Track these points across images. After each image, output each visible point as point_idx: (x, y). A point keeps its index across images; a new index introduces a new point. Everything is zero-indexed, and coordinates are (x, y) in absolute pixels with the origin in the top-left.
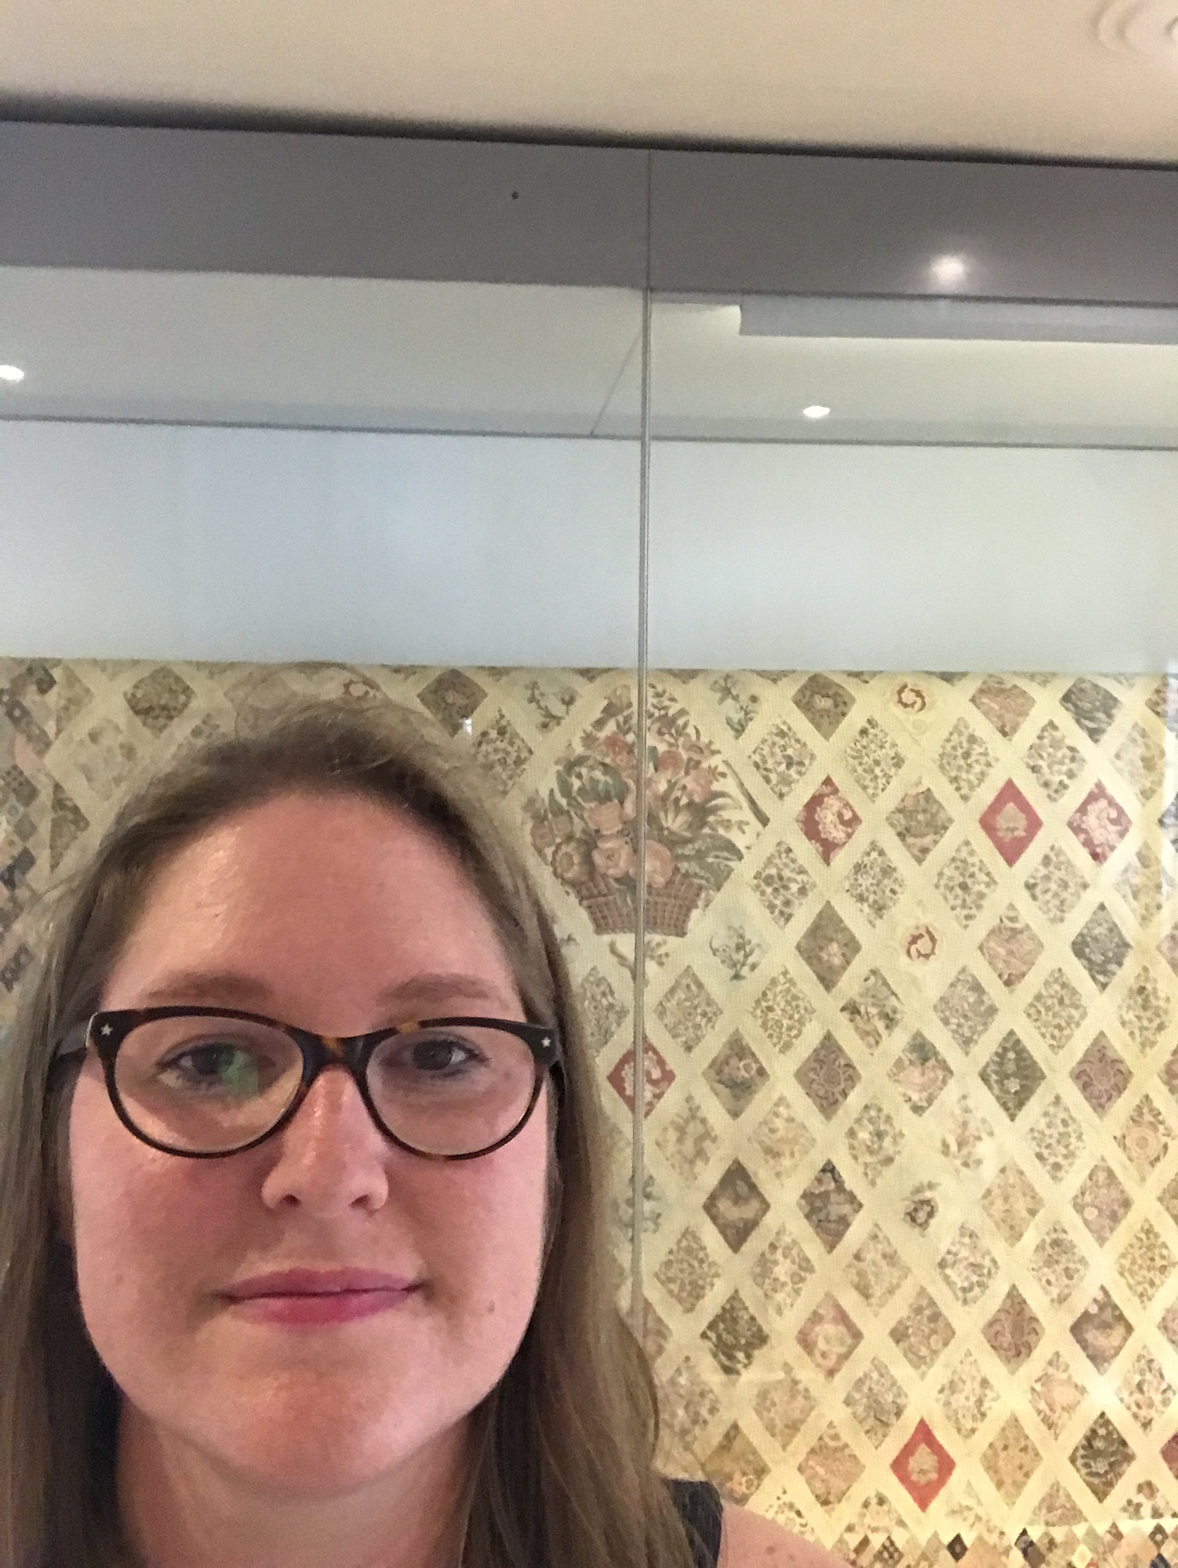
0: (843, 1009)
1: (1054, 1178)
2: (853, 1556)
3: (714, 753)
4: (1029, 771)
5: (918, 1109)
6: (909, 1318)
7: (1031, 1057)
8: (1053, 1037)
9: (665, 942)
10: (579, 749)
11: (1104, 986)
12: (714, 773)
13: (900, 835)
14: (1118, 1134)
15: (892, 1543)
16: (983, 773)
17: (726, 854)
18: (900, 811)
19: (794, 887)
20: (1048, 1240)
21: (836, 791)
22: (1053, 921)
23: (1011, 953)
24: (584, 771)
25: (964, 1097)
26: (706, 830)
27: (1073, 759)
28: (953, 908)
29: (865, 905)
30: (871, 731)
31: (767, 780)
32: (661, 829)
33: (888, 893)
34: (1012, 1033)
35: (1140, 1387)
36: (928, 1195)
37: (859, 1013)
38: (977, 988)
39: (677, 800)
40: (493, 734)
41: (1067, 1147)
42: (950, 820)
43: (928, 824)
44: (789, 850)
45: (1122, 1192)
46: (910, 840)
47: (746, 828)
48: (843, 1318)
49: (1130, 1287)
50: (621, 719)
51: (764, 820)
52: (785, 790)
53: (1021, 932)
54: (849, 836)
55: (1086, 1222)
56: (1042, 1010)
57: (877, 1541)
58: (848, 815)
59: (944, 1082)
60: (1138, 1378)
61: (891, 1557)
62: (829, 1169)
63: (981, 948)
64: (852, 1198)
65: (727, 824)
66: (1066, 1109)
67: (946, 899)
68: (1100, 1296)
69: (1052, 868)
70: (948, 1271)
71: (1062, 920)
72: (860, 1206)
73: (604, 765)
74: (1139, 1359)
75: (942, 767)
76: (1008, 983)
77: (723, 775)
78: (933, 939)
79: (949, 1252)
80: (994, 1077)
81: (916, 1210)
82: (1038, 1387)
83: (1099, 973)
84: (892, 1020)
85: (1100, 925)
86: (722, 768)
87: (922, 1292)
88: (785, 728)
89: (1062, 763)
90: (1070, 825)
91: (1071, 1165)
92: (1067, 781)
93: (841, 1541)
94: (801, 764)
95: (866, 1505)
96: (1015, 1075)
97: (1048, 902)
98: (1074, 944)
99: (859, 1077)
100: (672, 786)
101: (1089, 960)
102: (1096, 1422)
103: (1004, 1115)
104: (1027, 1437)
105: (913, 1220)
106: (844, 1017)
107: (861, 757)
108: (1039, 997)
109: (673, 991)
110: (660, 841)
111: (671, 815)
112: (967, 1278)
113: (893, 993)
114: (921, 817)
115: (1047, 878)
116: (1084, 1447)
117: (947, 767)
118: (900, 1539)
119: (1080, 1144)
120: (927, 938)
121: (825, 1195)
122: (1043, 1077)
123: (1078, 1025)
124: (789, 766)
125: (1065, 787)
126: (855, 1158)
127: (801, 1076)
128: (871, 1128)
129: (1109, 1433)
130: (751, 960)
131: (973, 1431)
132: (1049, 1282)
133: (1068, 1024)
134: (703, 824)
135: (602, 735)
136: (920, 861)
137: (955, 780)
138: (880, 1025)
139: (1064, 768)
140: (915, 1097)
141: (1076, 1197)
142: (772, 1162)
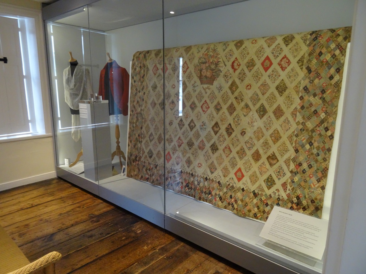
0: (235, 98)
1: (267, 131)
2: (227, 186)
3: (219, 55)
4: (271, 53)
5: (245, 116)
6: (239, 150)
7: (265, 108)
8: (270, 105)
9: (210, 86)
10: (201, 56)
11: (281, 95)
12: (219, 58)
13: (247, 67)
14: (280, 124)
15: (233, 186)
16: (263, 55)
17: (219, 72)
18: (247, 63)
19: (229, 77)
20: (265, 142)
21: (237, 60)
22: (272, 83)
23: (264, 89)
24: (201, 59)
25: (253, 114)
26: (217, 68)
27: (281, 50)
28: (255, 80)
29: (240, 80)
30: (245, 49)
31: (227, 58)
32: (211, 68)
33: (244, 78)
34: (262, 104)
35: (279, 172)
36: (244, 130)
37: (237, 99)
38: (257, 95)
39: (214, 63)
40: (191, 55)
41: (270, 125)
42: (256, 64)
43: (252, 65)
44: (229, 71)
45: (280, 135)
46: (249, 68)
47: (223, 67)
48: (229, 148)
49: (279, 153)
50: (208, 50)
51: (226, 66)
52: (229, 60)
53: (266, 85)
54: (239, 68)
55: (272, 139)
56: (268, 99)
57: (231, 185)
58: (239, 64)
59: (250, 112)
60: (279, 170)
61: (233, 188)
62: (230, 124)
63: (259, 88)
64: (233, 129)
65: (220, 67)
66: (271, 118)
67: (254, 79)
68: (273, 153)
69: (274, 73)
70: (246, 144)
71: (274, 82)
72: (234, 131)
73: (204, 58)
74: (279, 167)
75: (255, 54)
76: (263, 94)
77: (220, 58)
78: (251, 86)
79: (247, 141)
80: (258, 111)
81: (242, 133)
82: (260, 167)
83: (280, 93)
84: (242, 100)
85: (282, 83)
86: (220, 57)
87: (242, 147)
88: (231, 49)
89: (278, 51)
90: (278, 64)
91: (270, 128)
92: (279, 55)
93: (226, 183)
94: (232, 55)
95: (230, 179)
96: (262, 111)
97: (272, 79)
98: (276, 87)
99: (236, 109)
100: (213, 61)
101: (279, 90)
102: (269, 176)
103: (259, 119)
104: (257, 175)
105: (242, 134)
106: (234, 99)
107: (242, 53)
108: (268, 97)
109: (210, 94)
110: (210, 70)
111: (212, 65)
112: (250, 146)
113: (243, 96)
114: (251, 64)
115: (273, 74)
116: (267, 180)
117: (257, 54)
118: (234, 185)
119: (272, 125)
120: (250, 86)
121: (229, 128)
122: (267, 112)
123: (275, 103)
124: (230, 56)
125: (278, 56)
126: (234, 123)
127: (227, 109)
128: (237, 118)
129: (271, 178)
130: (221, 89)
131: (248, 172)
132: (264, 149)
133: (273, 102)
134: (217, 67)
135: (205, 53)
136: (250, 72)
137: (257, 56)
138: (240, 101)
139: (279, 52)
140: (245, 114)
141: (271, 135)
142: (221, 122)
